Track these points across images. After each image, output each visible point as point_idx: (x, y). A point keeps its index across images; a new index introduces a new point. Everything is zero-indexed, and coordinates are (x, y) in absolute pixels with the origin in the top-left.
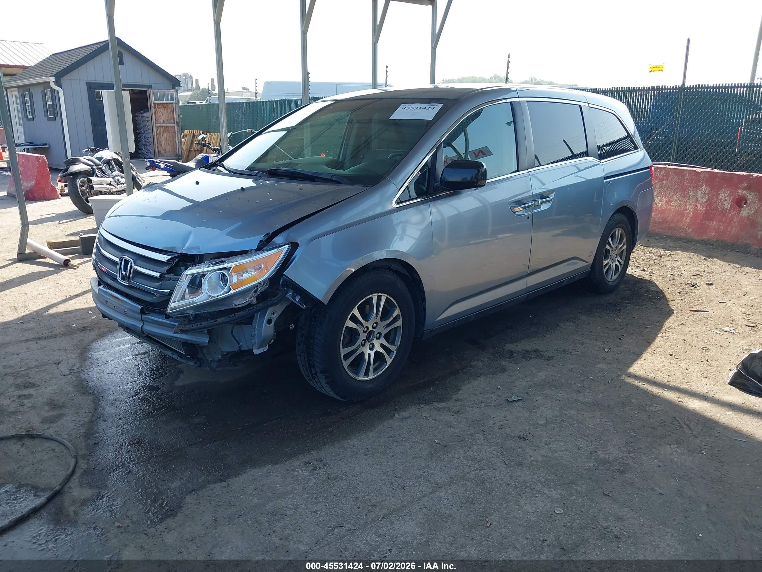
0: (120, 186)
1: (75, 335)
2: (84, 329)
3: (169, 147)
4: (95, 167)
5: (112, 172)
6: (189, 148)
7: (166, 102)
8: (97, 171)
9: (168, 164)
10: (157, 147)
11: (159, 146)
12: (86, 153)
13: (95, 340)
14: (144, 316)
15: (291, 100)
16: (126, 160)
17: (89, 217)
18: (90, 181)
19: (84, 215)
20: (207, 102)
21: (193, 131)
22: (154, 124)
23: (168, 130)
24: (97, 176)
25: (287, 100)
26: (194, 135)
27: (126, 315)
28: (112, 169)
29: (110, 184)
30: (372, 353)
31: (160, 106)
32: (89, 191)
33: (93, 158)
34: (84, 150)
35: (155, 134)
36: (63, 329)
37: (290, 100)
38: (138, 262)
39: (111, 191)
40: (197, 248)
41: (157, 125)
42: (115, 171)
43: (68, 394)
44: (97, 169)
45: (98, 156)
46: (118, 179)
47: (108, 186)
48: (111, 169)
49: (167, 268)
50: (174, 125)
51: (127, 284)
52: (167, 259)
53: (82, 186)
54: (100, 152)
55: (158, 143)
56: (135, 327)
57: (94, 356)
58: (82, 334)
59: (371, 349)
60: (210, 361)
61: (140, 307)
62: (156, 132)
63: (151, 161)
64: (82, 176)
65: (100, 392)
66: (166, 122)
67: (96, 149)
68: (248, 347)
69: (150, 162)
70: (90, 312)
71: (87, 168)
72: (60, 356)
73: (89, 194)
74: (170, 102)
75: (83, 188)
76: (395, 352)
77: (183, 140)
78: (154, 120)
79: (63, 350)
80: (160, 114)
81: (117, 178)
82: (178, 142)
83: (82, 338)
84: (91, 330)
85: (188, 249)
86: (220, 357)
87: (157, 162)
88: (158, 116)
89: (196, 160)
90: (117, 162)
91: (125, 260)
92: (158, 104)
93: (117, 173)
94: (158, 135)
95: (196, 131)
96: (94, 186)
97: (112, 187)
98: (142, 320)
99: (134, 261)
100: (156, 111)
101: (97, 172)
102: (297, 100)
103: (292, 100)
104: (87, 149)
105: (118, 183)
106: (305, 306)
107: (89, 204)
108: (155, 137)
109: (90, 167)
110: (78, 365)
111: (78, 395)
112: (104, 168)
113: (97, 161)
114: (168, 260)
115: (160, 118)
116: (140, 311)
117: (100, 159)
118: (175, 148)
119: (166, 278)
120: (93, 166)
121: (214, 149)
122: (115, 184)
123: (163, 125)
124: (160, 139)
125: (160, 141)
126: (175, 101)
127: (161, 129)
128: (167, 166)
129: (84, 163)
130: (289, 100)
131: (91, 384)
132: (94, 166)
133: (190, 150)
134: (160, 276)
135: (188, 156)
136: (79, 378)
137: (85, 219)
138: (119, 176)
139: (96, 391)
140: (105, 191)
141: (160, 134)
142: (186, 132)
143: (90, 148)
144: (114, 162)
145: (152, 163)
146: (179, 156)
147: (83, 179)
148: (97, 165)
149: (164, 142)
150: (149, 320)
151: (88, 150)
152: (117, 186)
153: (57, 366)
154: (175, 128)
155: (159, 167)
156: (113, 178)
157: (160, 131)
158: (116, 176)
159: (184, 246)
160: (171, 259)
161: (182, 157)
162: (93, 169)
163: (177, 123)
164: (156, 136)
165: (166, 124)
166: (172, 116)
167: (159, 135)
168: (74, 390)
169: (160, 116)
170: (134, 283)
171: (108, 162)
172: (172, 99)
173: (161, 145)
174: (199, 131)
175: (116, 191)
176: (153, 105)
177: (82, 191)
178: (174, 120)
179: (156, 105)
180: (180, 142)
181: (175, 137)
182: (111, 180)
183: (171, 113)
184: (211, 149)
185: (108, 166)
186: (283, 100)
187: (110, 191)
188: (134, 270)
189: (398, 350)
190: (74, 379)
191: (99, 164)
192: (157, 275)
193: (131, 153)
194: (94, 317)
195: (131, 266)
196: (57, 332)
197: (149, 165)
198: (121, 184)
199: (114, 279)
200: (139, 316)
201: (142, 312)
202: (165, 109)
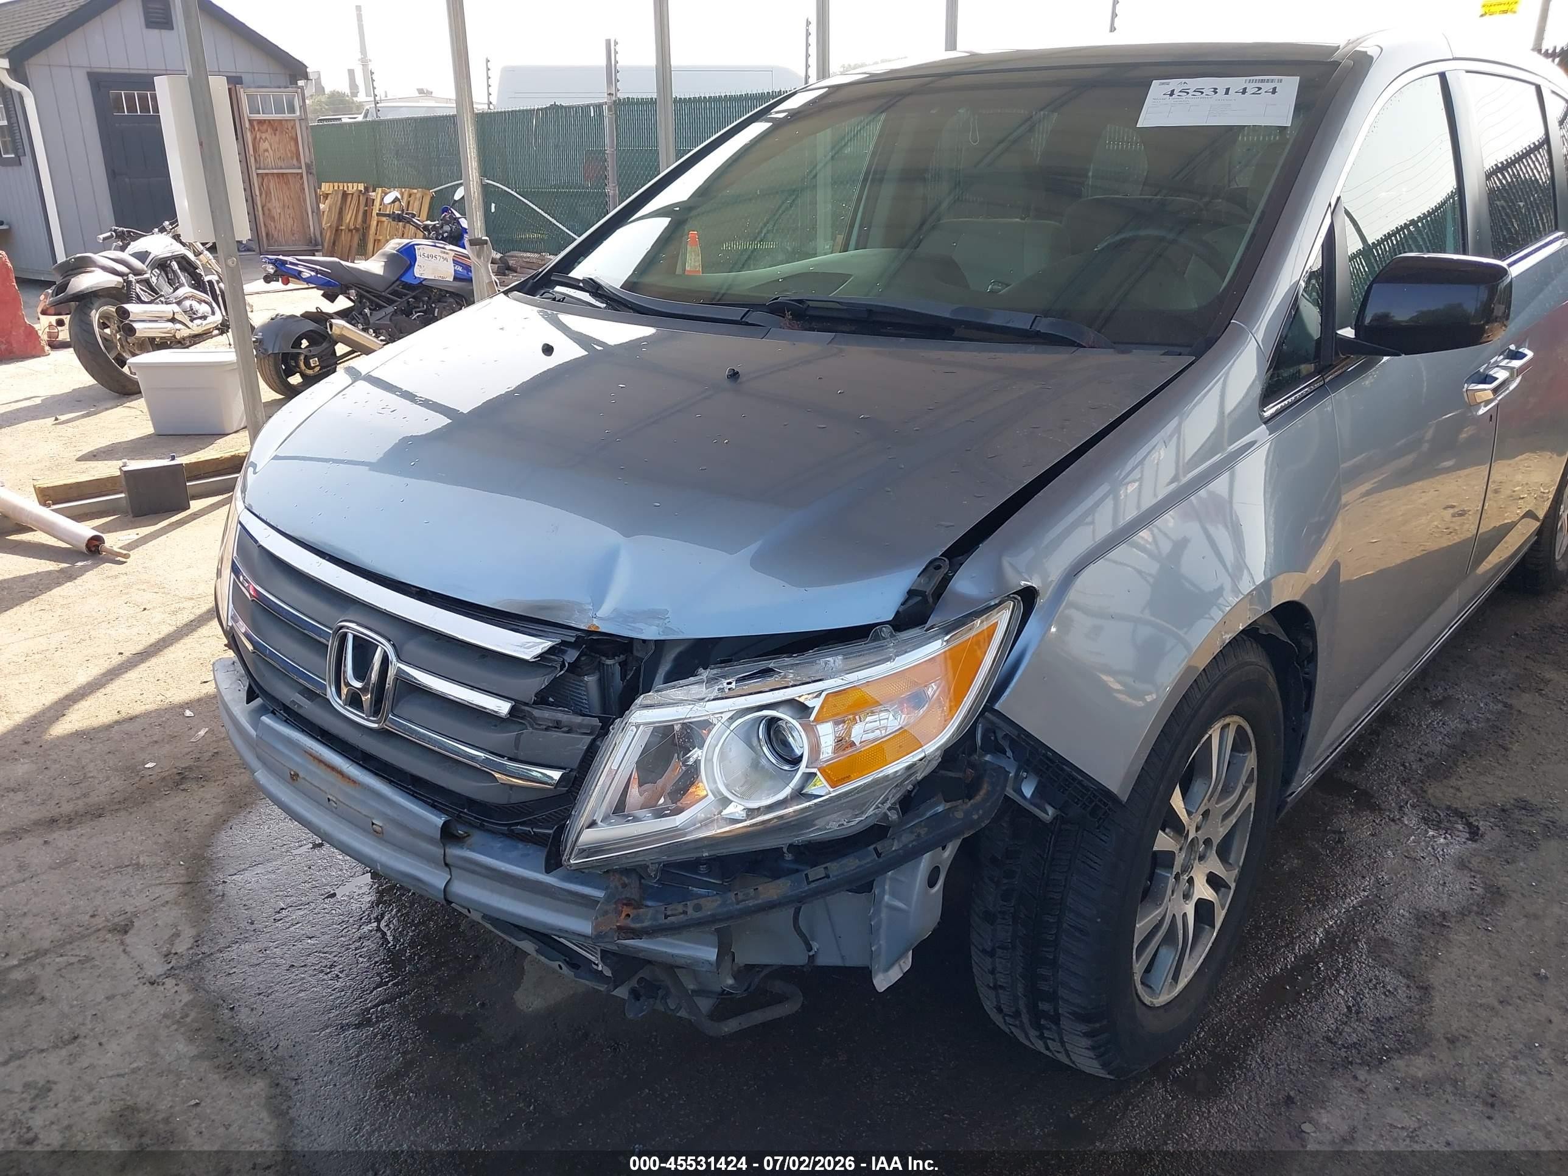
0: (198, 322)
1: (157, 804)
2: (180, 779)
3: (290, 222)
4: (132, 278)
5: (175, 290)
6: (335, 225)
7: (279, 116)
8: (138, 288)
9: (318, 267)
10: (262, 225)
11: (269, 222)
12: (105, 246)
13: (222, 822)
14: (455, 852)
15: (575, 106)
16: (230, 262)
17: (128, 404)
18: (125, 314)
19: (118, 398)
20: (366, 116)
21: (341, 185)
22: (254, 169)
23: (287, 183)
24: (140, 301)
25: (566, 108)
26: (345, 195)
27: (378, 835)
28: (175, 284)
29: (173, 320)
30: (1190, 909)
31: (265, 127)
32: (123, 339)
33: (125, 255)
34: (101, 237)
35: (258, 193)
36: (117, 782)
37: (572, 107)
38: (412, 647)
39: (178, 337)
40: (653, 615)
41: (260, 171)
42: (182, 285)
43: (179, 1075)
44: (138, 282)
45: (136, 250)
46: (191, 306)
47: (170, 325)
48: (170, 282)
49: (538, 682)
50: (300, 171)
51: (376, 725)
52: (538, 650)
53: (104, 326)
54: (142, 239)
55: (264, 214)
56: (420, 885)
57: (232, 891)
58: (178, 798)
59: (1187, 896)
60: (693, 991)
61: (439, 821)
62: (260, 189)
63: (276, 260)
64: (103, 300)
65: (282, 1059)
66: (280, 164)
67: (129, 232)
68: (843, 957)
69: (273, 264)
70: (188, 713)
71: (113, 281)
72: (124, 893)
73: (122, 345)
74: (287, 116)
75: (108, 331)
76: (1233, 886)
77: (322, 206)
78: (253, 160)
79: (130, 869)
80: (265, 145)
81: (187, 303)
82: (313, 212)
83: (182, 814)
84: (203, 779)
85: (619, 616)
86: (730, 981)
87: (292, 263)
88: (261, 150)
89: (383, 254)
90: (184, 263)
91: (355, 637)
92: (261, 122)
93: (185, 290)
94: (264, 196)
95: (350, 185)
96: (136, 325)
97: (178, 326)
98: (447, 865)
99: (393, 645)
100: (255, 138)
101: (138, 290)
102: (588, 106)
103: (577, 108)
104: (109, 234)
105: (192, 315)
106: (1051, 811)
107: (126, 370)
108: (258, 200)
109: (120, 279)
110: (188, 933)
111: (213, 1077)
112: (154, 280)
113: (137, 264)
114: (541, 656)
115: (266, 154)
116: (438, 835)
117: (142, 256)
118: (305, 226)
119: (535, 719)
120: (127, 275)
121: (426, 228)
122: (186, 320)
123: (275, 171)
124: (269, 205)
125: (269, 210)
126: (298, 113)
127: (269, 181)
128: (317, 271)
129: (104, 269)
130: (570, 107)
131: (246, 1019)
132: (131, 275)
133: (337, 230)
134: (512, 709)
135: (334, 244)
136: (202, 993)
137: (119, 409)
138: (193, 297)
139: (268, 1055)
140: (161, 338)
141: (268, 193)
142: (326, 187)
143: (115, 231)
144: (178, 263)
145: (279, 265)
146: (316, 245)
147: (106, 308)
148: (137, 272)
149: (279, 211)
150: (477, 869)
151: (112, 236)
152: (190, 324)
153: (122, 943)
154: (302, 177)
155: (298, 276)
156: (179, 303)
157: (268, 187)
158: (186, 298)
159: (598, 603)
160: (551, 650)
161: (323, 245)
162: (129, 283)
163: (308, 166)
164: (258, 198)
165: (281, 168)
166: (293, 149)
167: (266, 193)
168: (193, 1050)
169: (267, 150)
170: (397, 722)
171: (162, 265)
172: (292, 110)
173: (273, 219)
174: (355, 185)
175: (189, 337)
176: (247, 125)
177: (105, 339)
178: (298, 159)
179: (255, 123)
180: (317, 211)
181: (305, 200)
182: (175, 308)
183: (292, 143)
184: (417, 227)
185: (163, 273)
186: (555, 108)
187: (174, 336)
188: (396, 679)
189: (1239, 881)
190: (187, 998)
191: (143, 270)
192: (503, 707)
193: (239, 242)
194: (202, 733)
195: (385, 660)
196: (100, 795)
197: (272, 271)
198: (200, 318)
199: (316, 696)
200: (438, 851)
201: (448, 835)
202: (278, 133)
